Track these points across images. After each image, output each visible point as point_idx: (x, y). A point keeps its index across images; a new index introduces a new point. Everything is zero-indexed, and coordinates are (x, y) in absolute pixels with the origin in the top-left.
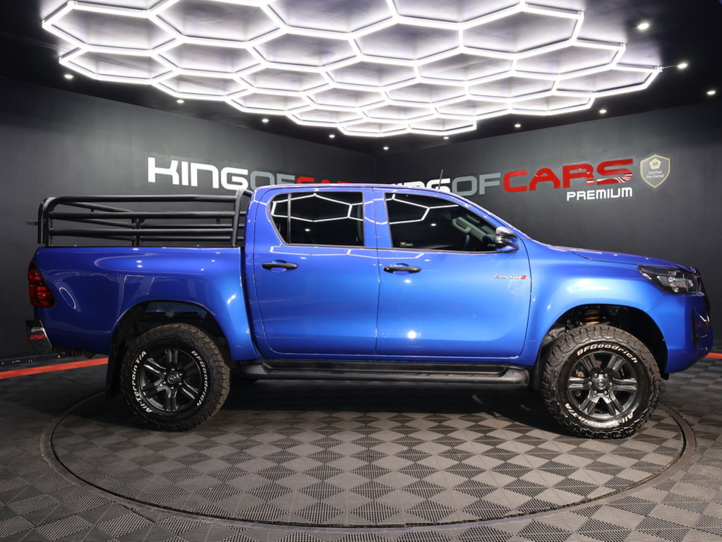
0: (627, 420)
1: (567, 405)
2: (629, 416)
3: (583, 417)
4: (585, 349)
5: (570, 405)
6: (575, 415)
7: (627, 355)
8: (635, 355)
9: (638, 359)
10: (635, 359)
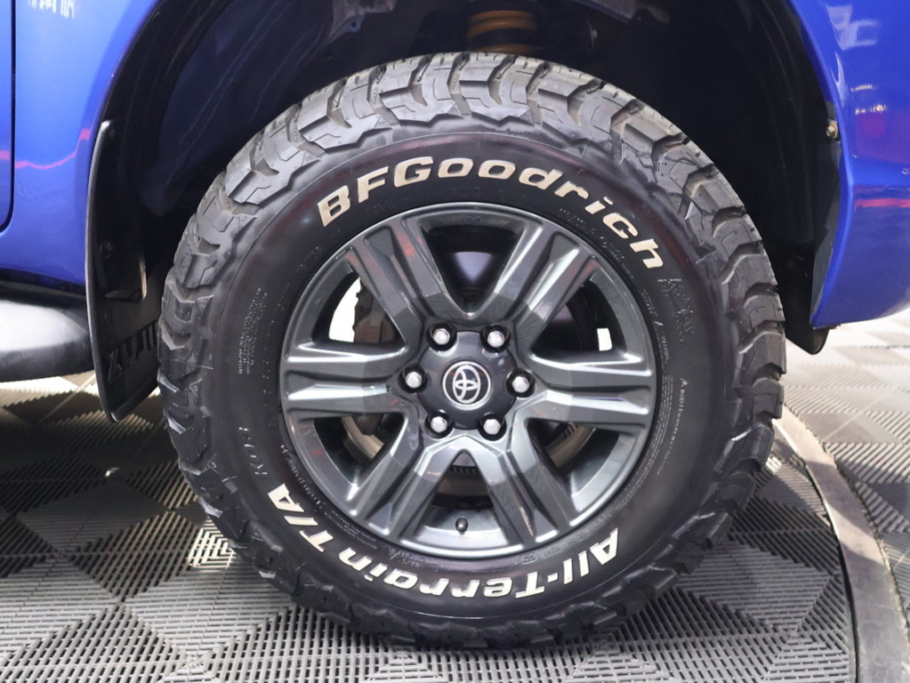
0: (584, 570)
1: (279, 495)
2: (597, 550)
3: (361, 551)
4: (364, 186)
5: (297, 492)
6: (319, 540)
7: (610, 220)
8: (651, 224)
9: (670, 246)
10: (649, 244)
